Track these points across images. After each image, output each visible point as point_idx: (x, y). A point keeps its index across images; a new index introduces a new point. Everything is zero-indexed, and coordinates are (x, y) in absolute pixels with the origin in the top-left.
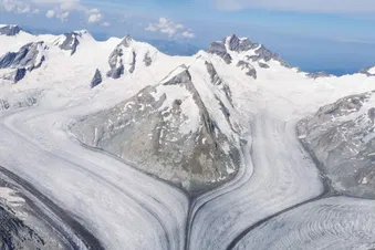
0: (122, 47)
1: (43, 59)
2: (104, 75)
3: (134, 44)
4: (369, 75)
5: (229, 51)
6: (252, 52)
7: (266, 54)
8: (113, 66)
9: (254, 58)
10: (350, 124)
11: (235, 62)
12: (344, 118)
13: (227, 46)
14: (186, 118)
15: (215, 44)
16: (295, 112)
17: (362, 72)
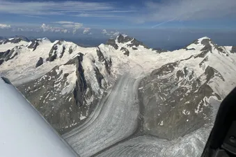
0: (58, 45)
1: (16, 54)
2: (44, 60)
3: (65, 43)
4: (187, 49)
5: (117, 43)
6: (129, 43)
7: (136, 43)
8: (50, 55)
9: (130, 45)
10: (165, 81)
11: (120, 48)
12: (164, 77)
13: (116, 41)
14: (68, 84)
15: (109, 40)
16: (143, 73)
17: (184, 48)
